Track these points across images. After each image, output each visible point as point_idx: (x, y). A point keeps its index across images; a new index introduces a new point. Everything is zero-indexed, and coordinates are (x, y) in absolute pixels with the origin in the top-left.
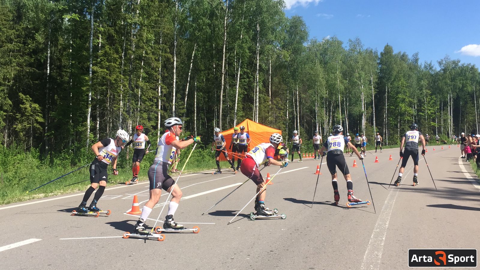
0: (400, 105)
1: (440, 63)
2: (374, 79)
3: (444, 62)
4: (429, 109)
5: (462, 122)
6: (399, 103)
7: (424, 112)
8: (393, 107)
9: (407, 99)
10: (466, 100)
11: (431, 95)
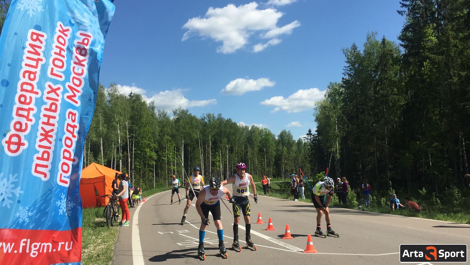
0: (146, 150)
1: (175, 113)
2: (128, 124)
3: (178, 112)
4: (169, 154)
5: (190, 167)
6: (144, 148)
7: (165, 157)
8: (139, 152)
9: (151, 144)
10: (193, 146)
11: (170, 141)
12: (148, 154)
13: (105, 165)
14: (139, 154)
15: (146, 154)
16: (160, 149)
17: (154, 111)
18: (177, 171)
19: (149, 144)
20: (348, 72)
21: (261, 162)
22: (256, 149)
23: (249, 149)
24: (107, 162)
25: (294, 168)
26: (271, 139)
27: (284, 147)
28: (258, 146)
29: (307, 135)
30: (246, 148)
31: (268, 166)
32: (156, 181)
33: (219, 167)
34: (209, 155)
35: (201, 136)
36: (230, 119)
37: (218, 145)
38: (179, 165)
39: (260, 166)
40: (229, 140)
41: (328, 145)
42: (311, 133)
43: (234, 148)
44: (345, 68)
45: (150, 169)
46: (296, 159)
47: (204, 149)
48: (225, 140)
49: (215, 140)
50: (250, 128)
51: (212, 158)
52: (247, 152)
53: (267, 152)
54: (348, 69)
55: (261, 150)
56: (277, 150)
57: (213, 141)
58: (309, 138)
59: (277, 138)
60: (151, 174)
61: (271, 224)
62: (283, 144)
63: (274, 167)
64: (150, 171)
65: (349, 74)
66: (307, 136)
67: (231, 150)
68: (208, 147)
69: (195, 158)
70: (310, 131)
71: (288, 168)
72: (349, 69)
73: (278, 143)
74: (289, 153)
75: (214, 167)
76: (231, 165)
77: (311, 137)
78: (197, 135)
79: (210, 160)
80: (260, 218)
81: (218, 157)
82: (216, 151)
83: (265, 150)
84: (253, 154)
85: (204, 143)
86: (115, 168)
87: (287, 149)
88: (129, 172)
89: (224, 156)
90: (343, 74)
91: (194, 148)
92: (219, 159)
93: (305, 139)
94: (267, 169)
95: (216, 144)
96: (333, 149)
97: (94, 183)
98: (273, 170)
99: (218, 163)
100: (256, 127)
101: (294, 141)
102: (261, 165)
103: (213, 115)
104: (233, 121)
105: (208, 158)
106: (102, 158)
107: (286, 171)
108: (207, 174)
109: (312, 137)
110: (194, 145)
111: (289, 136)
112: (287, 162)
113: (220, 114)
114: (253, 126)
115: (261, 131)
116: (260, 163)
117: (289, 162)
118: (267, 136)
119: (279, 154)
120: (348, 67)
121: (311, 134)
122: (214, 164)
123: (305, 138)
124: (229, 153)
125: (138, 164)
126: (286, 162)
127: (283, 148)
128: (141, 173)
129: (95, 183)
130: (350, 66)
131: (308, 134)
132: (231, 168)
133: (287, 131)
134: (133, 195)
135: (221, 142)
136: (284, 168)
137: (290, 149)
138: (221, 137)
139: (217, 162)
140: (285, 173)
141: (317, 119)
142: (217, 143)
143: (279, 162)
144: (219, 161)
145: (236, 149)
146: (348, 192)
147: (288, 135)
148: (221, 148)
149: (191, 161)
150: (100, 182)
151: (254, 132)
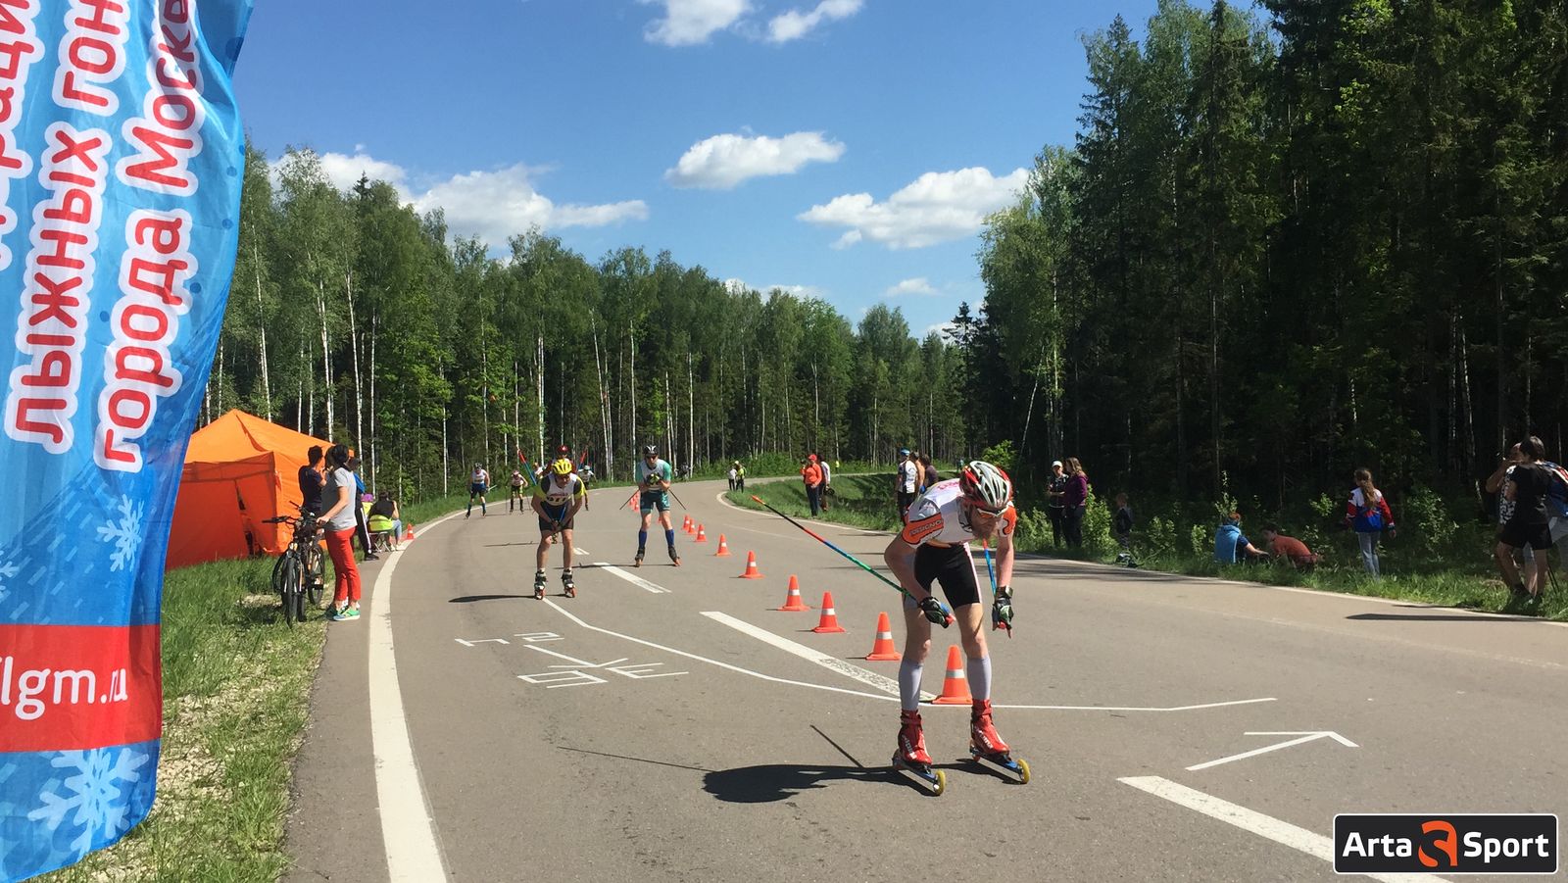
0: (416, 369)
1: (516, 248)
2: (352, 282)
3: (526, 245)
4: (494, 385)
5: (566, 424)
6: (410, 362)
7: (480, 392)
8: (393, 376)
9: (432, 351)
10: (577, 358)
11: (498, 340)
12: (423, 381)
13: (275, 421)
14: (392, 382)
15: (416, 382)
16: (464, 368)
17: (442, 241)
18: (522, 441)
19: (425, 352)
20: (1097, 113)
21: (802, 412)
22: (787, 367)
23: (762, 366)
24: (281, 409)
25: (911, 430)
26: (833, 336)
27: (882, 361)
28: (793, 359)
29: (954, 322)
30: (753, 363)
31: (825, 422)
32: (451, 472)
33: (664, 425)
34: (631, 387)
35: (603, 323)
36: (698, 268)
37: (658, 354)
38: (527, 419)
39: (800, 423)
40: (694, 338)
41: (1026, 355)
42: (969, 315)
43: (715, 366)
44: (1086, 103)
45: (430, 431)
46: (915, 401)
47: (614, 367)
48: (684, 338)
49: (648, 337)
50: (765, 300)
51: (640, 398)
52: (755, 379)
53: (821, 379)
54: (1096, 105)
55: (802, 372)
56: (859, 370)
57: (643, 339)
58: (962, 330)
59: (855, 331)
60: (434, 447)
61: (831, 612)
62: (877, 352)
63: (846, 427)
64: (432, 437)
65: (1098, 122)
66: (953, 326)
67: (703, 371)
68: (627, 359)
69: (582, 398)
70: (964, 310)
71: (892, 431)
72: (1099, 105)
73: (860, 347)
74: (893, 381)
75: (645, 426)
76: (704, 420)
77: (967, 328)
78: (589, 320)
79: (631, 405)
80: (796, 592)
81: (658, 394)
82: (653, 374)
83: (815, 368)
84: (775, 384)
85: (615, 346)
86: (311, 430)
87: (890, 369)
88: (360, 442)
89: (678, 391)
90: (1078, 120)
91: (579, 365)
92: (661, 401)
93: (948, 334)
94: (821, 435)
95: (651, 352)
96: (1042, 369)
97: (235, 479)
98: (843, 436)
99: (658, 414)
100: (786, 296)
101: (912, 343)
102: (804, 420)
103: (640, 251)
104: (711, 275)
105: (628, 396)
106: (265, 395)
107: (885, 439)
108: (622, 447)
109: (972, 330)
110: (578, 352)
111: (897, 325)
112: (888, 411)
113: (666, 253)
114: (776, 293)
115: (801, 309)
116: (799, 412)
117: (895, 410)
118: (820, 327)
119: (862, 384)
120: (1097, 97)
121: (968, 320)
122: (644, 417)
123: (947, 331)
124: (697, 382)
125: (388, 416)
126: (884, 409)
127: (877, 362)
128: (402, 445)
129: (241, 478)
130: (1101, 95)
131: (957, 320)
132: (703, 431)
133: (891, 311)
134: (373, 518)
135: (669, 345)
136: (879, 429)
137: (897, 368)
138: (668, 326)
139: (654, 410)
140: (881, 447)
141: (990, 272)
142: (657, 348)
143: (862, 409)
144: (663, 407)
145: (719, 366)
146: (1086, 507)
147: (893, 323)
148: (668, 364)
149: (568, 405)
150: (259, 473)
151: (781, 309)
